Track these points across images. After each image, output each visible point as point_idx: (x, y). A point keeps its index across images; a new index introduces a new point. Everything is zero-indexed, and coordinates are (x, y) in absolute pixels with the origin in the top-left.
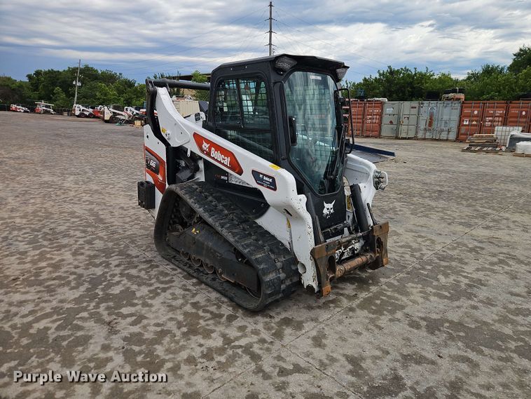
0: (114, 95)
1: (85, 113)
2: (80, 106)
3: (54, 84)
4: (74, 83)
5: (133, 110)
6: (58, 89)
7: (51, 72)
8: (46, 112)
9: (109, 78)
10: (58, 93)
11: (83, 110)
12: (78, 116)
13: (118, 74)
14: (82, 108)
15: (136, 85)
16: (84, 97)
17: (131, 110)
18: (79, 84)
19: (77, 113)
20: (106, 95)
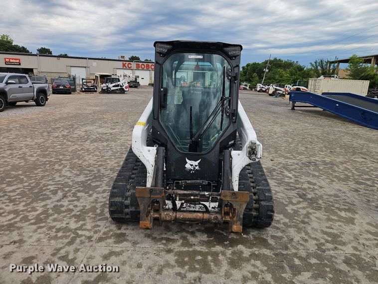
0: (287, 77)
1: (263, 89)
2: (261, 85)
3: (254, 71)
4: (264, 70)
5: (291, 87)
6: (255, 74)
7: (254, 64)
8: (245, 89)
9: (288, 65)
10: (255, 77)
11: (262, 87)
12: (259, 91)
13: (295, 62)
14: (262, 86)
15: (305, 69)
16: (269, 79)
17: (289, 87)
18: (267, 70)
19: (258, 89)
20: (281, 77)
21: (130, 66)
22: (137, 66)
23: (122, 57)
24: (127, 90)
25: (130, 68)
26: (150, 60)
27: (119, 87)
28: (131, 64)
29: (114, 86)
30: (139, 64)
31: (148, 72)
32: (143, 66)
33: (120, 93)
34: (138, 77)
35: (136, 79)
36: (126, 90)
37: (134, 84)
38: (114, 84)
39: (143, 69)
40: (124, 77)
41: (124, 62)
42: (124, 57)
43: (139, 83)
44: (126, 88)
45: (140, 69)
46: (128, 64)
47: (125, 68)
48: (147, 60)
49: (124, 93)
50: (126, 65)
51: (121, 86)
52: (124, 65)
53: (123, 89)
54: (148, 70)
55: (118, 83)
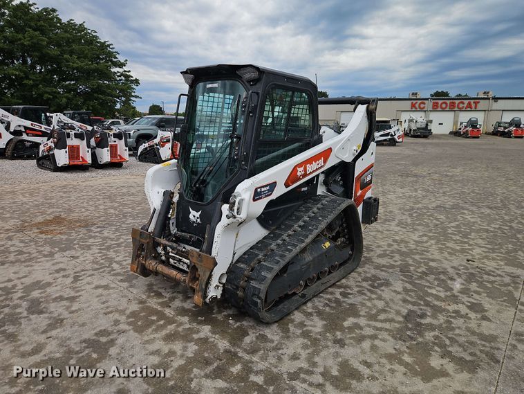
21: (422, 106)
22: (434, 106)
23: (413, 94)
24: (401, 140)
25: (422, 110)
26: (466, 95)
27: (389, 137)
28: (424, 103)
29: (381, 136)
30: (437, 103)
31: (453, 113)
32: (444, 106)
33: (389, 145)
34: (431, 122)
35: (427, 125)
36: (398, 140)
37: (423, 133)
38: (382, 133)
39: (443, 110)
40: (409, 122)
41: (414, 102)
42: (416, 94)
43: (431, 130)
44: (399, 137)
45: (439, 109)
46: (420, 104)
47: (414, 109)
48: (460, 95)
49: (394, 145)
50: (417, 106)
51: (392, 135)
52: (413, 106)
53: (394, 139)
54: (451, 110)
55: (389, 131)
